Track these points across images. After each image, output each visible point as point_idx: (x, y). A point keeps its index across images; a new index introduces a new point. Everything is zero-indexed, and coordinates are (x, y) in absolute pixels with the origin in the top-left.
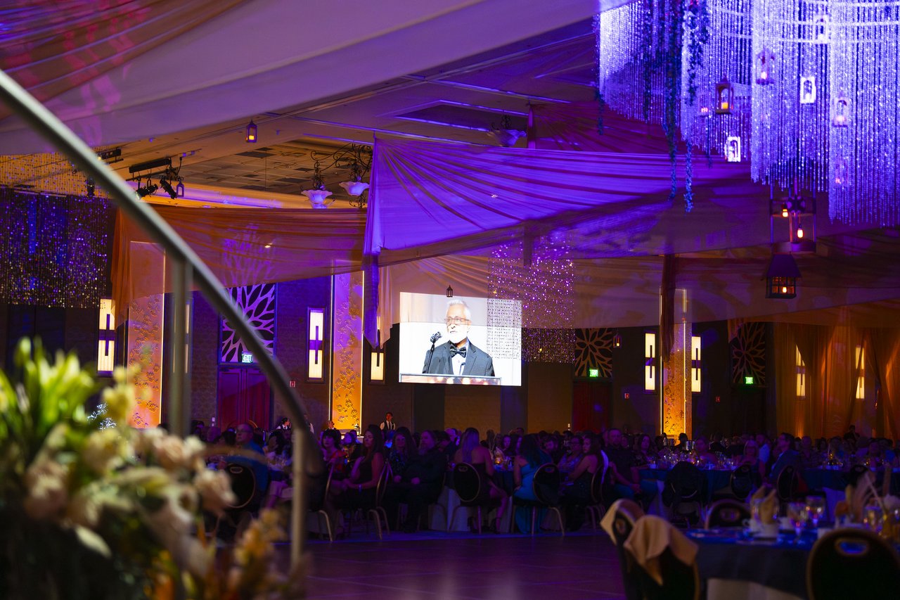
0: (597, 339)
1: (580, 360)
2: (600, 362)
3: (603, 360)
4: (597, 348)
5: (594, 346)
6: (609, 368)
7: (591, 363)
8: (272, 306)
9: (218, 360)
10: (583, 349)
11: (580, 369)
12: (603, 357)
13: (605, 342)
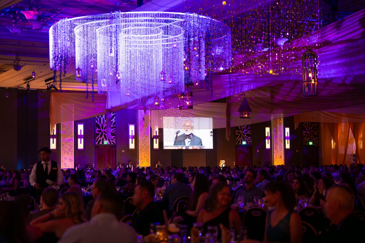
0: (245, 130)
1: (238, 138)
2: (247, 139)
3: (248, 138)
4: (245, 134)
5: (244, 133)
6: (250, 141)
7: (242, 139)
8: (114, 124)
9: (95, 144)
10: (239, 134)
11: (238, 142)
12: (247, 137)
13: (249, 131)
